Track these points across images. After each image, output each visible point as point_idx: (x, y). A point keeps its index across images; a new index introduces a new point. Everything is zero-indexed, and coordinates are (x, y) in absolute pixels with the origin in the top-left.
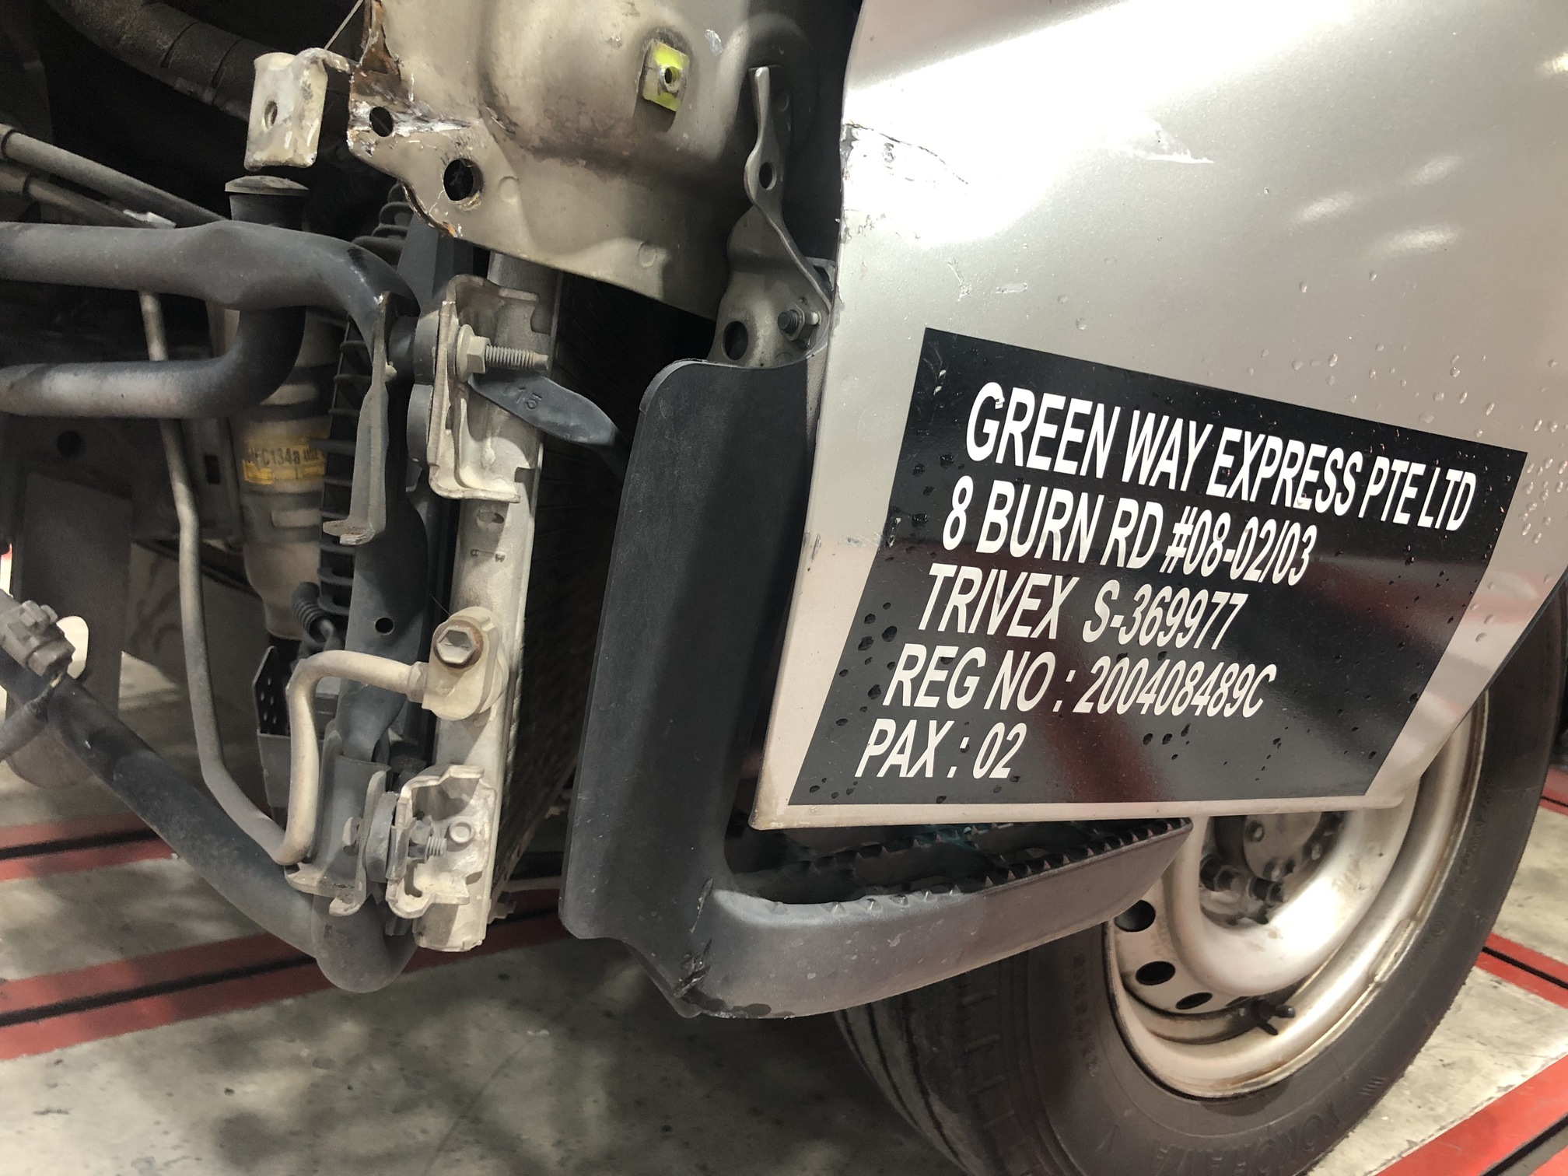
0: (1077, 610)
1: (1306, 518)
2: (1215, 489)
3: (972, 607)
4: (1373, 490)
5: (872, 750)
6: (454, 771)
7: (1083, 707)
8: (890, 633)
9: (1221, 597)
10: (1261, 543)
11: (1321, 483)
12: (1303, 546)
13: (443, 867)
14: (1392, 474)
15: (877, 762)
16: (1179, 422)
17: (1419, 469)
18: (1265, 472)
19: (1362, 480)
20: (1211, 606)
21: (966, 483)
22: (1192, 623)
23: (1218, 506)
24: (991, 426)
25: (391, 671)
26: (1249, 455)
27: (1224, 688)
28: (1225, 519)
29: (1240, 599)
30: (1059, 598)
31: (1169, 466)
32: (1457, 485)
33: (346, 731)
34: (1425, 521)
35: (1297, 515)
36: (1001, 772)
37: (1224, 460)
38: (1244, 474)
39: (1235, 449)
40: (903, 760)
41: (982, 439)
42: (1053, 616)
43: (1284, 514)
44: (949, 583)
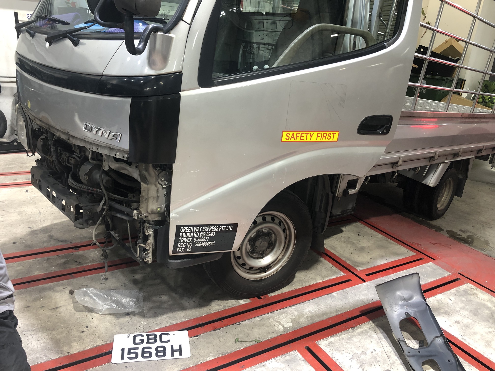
0: (193, 240)
1: (213, 232)
2: (203, 231)
3: (183, 241)
4: (220, 228)
5: (178, 250)
6: (148, 251)
7: (196, 246)
8: (177, 243)
9: (207, 238)
10: (209, 234)
11: (214, 229)
12: (213, 233)
13: (148, 258)
14: (222, 227)
15: (178, 251)
16: (199, 227)
17: (225, 226)
18: (208, 229)
19: (219, 228)
20: (206, 239)
21: (181, 233)
22: (205, 240)
23: (204, 232)
24: (182, 230)
25: (143, 245)
26: (206, 228)
27: (210, 243)
28: (205, 233)
29: (209, 238)
30: (191, 239)
31: (199, 230)
32: (230, 227)
33: (141, 248)
34: (227, 230)
35: (212, 231)
36: (190, 251)
37: (203, 229)
38: (206, 229)
39: (205, 228)
40: (181, 250)
41: (182, 231)
42: (191, 240)
43: (211, 232)
44: (181, 240)
